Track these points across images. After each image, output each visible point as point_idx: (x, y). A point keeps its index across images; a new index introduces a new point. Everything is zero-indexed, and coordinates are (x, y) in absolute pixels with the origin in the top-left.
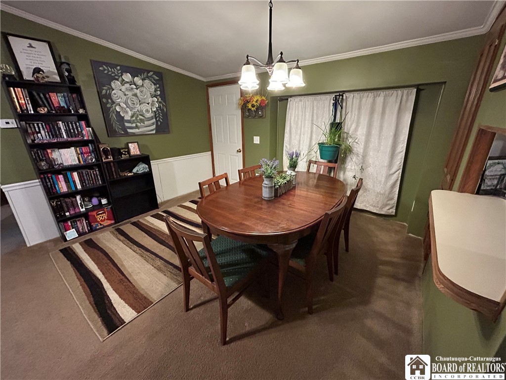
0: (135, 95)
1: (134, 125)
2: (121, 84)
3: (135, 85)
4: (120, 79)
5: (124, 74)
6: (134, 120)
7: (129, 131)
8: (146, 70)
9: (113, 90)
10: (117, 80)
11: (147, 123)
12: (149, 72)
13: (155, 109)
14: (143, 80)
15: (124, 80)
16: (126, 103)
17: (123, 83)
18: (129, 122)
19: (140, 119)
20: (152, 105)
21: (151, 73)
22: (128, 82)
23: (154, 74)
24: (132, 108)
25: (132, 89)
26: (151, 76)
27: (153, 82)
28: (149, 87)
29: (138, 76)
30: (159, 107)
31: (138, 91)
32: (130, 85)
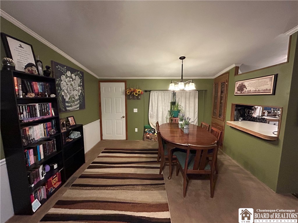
0: (71, 85)
1: (70, 105)
2: (66, 77)
3: (72, 79)
4: (65, 75)
5: (68, 71)
6: (70, 101)
7: (68, 108)
8: (77, 70)
9: (62, 81)
10: (64, 75)
11: (76, 103)
12: (78, 71)
13: (79, 94)
14: (76, 76)
15: (67, 75)
16: (67, 90)
17: (67, 77)
18: (68, 102)
19: (73, 101)
20: (79, 91)
21: (79, 72)
22: (69, 77)
23: (80, 73)
24: (70, 93)
25: (70, 81)
26: (79, 74)
27: (79, 78)
28: (78, 80)
29: (73, 74)
30: (81, 93)
31: (73, 83)
32: (70, 78)
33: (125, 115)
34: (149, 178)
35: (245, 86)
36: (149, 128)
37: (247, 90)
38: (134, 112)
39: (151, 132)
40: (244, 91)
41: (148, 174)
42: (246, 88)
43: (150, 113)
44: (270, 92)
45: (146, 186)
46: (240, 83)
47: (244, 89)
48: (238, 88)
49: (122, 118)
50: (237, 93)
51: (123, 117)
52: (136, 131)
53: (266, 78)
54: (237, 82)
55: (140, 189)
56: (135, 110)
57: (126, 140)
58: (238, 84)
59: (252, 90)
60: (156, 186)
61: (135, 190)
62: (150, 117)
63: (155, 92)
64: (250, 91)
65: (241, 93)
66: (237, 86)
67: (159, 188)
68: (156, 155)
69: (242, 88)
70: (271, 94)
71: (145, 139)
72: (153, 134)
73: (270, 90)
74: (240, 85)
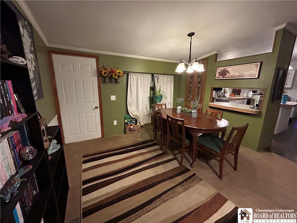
13: (33, 69)
14: (23, 27)
20: (32, 62)
26: (27, 26)
30: (35, 67)
33: (98, 105)
34: (176, 173)
35: (228, 72)
36: (128, 118)
37: (230, 75)
38: (111, 100)
39: (132, 122)
40: (227, 75)
41: (170, 170)
42: (230, 73)
43: (129, 100)
44: (256, 77)
45: (183, 184)
46: (223, 69)
47: (227, 74)
48: (219, 73)
49: (94, 109)
50: (218, 78)
51: (96, 108)
52: (114, 124)
53: (251, 65)
54: (218, 68)
55: (182, 191)
56: (113, 98)
57: (102, 137)
58: (220, 70)
59: (235, 75)
60: (191, 179)
61: (178, 194)
62: (129, 105)
63: (134, 74)
64: (234, 75)
65: (224, 77)
66: (219, 72)
67: (196, 181)
68: (157, 147)
69: (224, 73)
70: (257, 77)
71: (127, 131)
72: (135, 125)
73: (256, 74)
74: (222, 70)
